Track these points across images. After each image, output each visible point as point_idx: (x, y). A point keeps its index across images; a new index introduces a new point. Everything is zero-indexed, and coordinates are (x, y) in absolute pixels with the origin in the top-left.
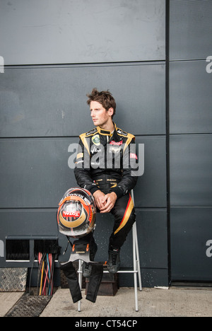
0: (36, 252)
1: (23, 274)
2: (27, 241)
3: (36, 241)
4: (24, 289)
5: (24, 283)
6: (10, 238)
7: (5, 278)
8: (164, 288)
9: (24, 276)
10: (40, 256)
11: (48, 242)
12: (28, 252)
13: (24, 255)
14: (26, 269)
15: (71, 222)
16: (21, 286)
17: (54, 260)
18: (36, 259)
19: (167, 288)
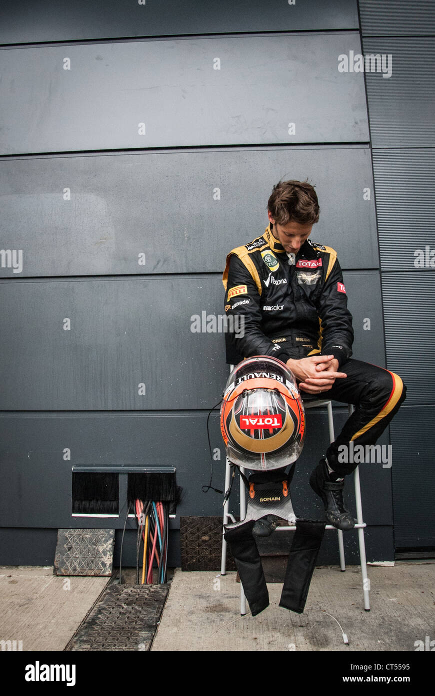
0: (132, 499)
1: (106, 541)
2: (114, 476)
3: (132, 476)
4: (109, 572)
5: (108, 560)
6: (81, 469)
7: (70, 548)
8: (386, 563)
9: (109, 545)
10: (140, 506)
11: (156, 478)
12: (116, 498)
13: (107, 503)
14: (112, 532)
15: (262, 439)
16: (104, 564)
17: (167, 513)
18: (132, 512)
19: (392, 564)
